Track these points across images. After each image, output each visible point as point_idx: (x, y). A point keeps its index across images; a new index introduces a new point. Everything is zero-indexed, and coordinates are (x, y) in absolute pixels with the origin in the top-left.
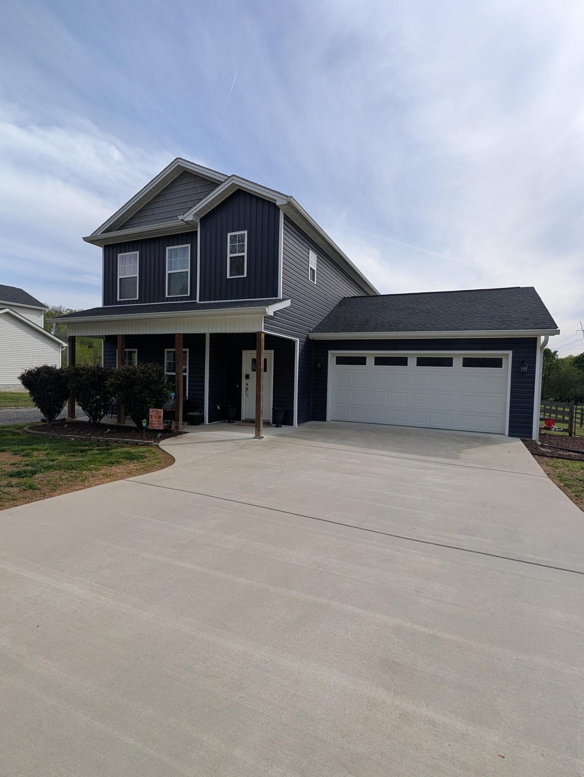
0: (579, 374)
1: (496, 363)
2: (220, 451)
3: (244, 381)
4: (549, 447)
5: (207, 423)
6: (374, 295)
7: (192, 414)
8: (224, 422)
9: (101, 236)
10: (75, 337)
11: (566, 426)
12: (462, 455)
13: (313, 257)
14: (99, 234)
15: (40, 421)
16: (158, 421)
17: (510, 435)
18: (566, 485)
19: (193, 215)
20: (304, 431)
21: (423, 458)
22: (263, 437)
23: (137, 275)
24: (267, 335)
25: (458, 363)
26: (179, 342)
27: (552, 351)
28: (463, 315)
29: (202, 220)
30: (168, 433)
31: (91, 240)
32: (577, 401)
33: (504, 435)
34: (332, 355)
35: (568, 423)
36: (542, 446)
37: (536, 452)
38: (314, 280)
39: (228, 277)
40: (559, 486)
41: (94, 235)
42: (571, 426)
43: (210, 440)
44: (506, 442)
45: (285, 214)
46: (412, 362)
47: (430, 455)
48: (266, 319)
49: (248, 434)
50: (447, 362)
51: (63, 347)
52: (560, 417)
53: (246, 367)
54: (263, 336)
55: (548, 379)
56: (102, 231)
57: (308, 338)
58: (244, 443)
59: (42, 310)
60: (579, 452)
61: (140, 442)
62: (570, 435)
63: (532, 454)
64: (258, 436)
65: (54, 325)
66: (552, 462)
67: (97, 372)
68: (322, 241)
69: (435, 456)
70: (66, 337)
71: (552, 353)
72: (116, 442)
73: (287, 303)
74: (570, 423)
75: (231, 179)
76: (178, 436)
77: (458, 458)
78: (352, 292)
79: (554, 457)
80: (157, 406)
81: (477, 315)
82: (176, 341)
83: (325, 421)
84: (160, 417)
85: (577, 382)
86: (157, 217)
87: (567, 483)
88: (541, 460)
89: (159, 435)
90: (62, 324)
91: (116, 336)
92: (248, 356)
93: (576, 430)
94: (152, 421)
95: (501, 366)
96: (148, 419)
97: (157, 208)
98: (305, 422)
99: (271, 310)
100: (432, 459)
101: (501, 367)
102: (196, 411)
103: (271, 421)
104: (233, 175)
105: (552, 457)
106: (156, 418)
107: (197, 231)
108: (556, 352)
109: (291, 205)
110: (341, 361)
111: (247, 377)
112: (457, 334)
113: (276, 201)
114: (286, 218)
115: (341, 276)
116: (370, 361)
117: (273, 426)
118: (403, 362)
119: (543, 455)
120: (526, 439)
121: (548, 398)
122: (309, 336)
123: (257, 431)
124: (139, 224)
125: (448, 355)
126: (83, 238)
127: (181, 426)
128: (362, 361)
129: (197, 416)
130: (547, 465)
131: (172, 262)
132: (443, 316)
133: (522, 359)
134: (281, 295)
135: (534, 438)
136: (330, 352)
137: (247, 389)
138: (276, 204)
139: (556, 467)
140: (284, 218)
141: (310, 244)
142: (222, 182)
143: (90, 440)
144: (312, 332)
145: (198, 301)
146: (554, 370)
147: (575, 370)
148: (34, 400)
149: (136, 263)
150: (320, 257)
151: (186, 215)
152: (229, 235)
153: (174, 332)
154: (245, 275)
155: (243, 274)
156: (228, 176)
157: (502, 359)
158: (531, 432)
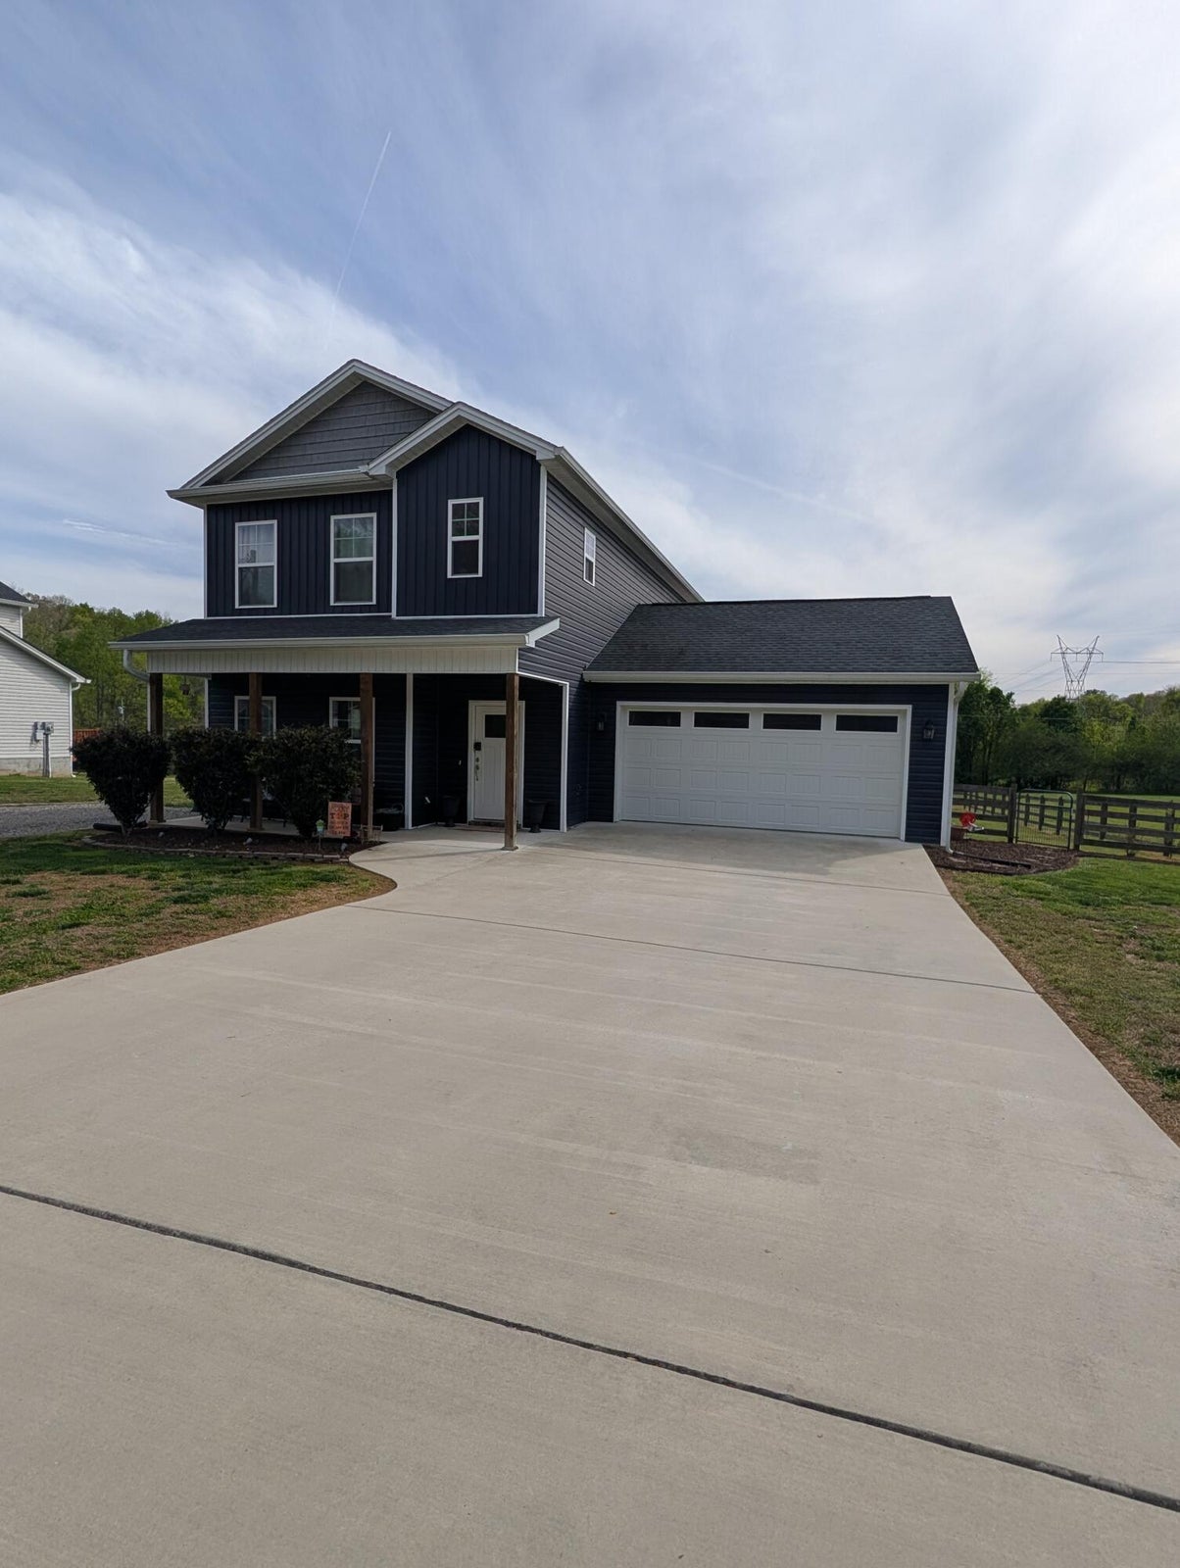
0: (1049, 734)
1: (888, 724)
2: (457, 869)
3: (472, 754)
4: (966, 857)
5: (410, 827)
6: (693, 601)
7: (386, 812)
8: (437, 825)
9: (198, 491)
10: (161, 674)
11: (1003, 826)
12: (831, 869)
13: (590, 538)
14: (197, 487)
15: (92, 827)
16: (343, 823)
17: (907, 840)
18: (972, 904)
19: (387, 465)
20: (581, 838)
21: (775, 874)
22: (517, 848)
23: (275, 564)
24: (522, 678)
25: (829, 723)
26: (367, 687)
27: (1005, 694)
28: (838, 644)
29: (399, 474)
30: (356, 843)
31: (182, 495)
32: (1047, 784)
33: (899, 838)
34: (623, 709)
35: (1007, 821)
36: (954, 855)
37: (942, 863)
38: (590, 579)
39: (449, 576)
40: (962, 906)
41: (188, 488)
42: (1011, 827)
43: (431, 853)
44: (901, 850)
45: (548, 474)
46: (756, 722)
47: (785, 870)
48: (522, 652)
49: (494, 844)
50: (812, 722)
51: (75, 685)
52: (998, 811)
53: (476, 729)
54: (517, 679)
55: (997, 745)
56: (203, 482)
57: (582, 680)
58: (489, 856)
59: (18, 607)
60: (1007, 864)
61: (316, 857)
62: (1010, 840)
63: (936, 866)
64: (509, 845)
65: (126, 653)
66: (960, 875)
67: (225, 740)
68: (605, 512)
69: (791, 870)
70: (146, 676)
71: (1003, 696)
72: (274, 858)
73: (554, 626)
74: (1010, 820)
75: (455, 409)
76: (373, 848)
77: (825, 873)
78: (653, 595)
79: (967, 870)
80: (338, 798)
81: (860, 645)
82: (362, 686)
83: (611, 821)
84: (346, 816)
85: (1047, 751)
86: (311, 461)
87: (975, 901)
88: (947, 875)
89: (344, 846)
90: (139, 652)
91: (246, 675)
92: (479, 712)
93: (1019, 834)
94: (332, 823)
95: (894, 729)
96: (326, 821)
97: (310, 444)
98: (579, 823)
99: (532, 639)
100: (787, 875)
101: (896, 731)
102: (389, 807)
103: (525, 822)
104: (459, 403)
105: (964, 870)
106: (338, 817)
107: (391, 491)
108: (1011, 694)
109: (561, 459)
110: (638, 719)
111: (478, 746)
112: (827, 677)
113: (535, 451)
114: (551, 480)
115: (634, 568)
116: (688, 720)
117: (526, 831)
118: (740, 721)
119: (952, 867)
120: (932, 845)
121: (997, 780)
122: (585, 677)
123: (508, 837)
124: (278, 471)
125: (813, 710)
126: (168, 491)
127: (370, 832)
128: (674, 719)
129: (393, 815)
130: (955, 880)
131: (342, 543)
132: (805, 646)
133: (926, 719)
134: (542, 612)
135: (943, 844)
136: (619, 704)
137: (477, 768)
138: (535, 457)
139: (967, 883)
140: (548, 480)
141: (586, 519)
142: (441, 412)
143: (224, 857)
144: (590, 669)
145: (394, 614)
146: (1007, 728)
147: (1043, 729)
148: (98, 789)
149: (273, 540)
150: (600, 538)
151: (372, 466)
152: (451, 503)
153: (357, 671)
154: (480, 575)
155: (477, 572)
156: (451, 402)
157: (896, 718)
158: (938, 835)
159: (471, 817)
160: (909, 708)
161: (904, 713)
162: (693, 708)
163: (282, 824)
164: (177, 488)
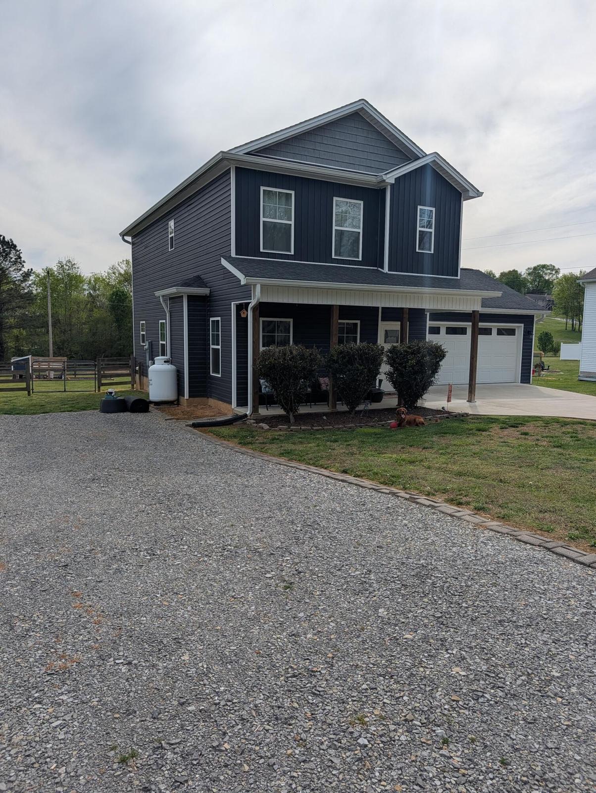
1: (511, 332)
9: (244, 158)
14: (241, 153)
17: (521, 383)
19: (395, 178)
23: (292, 223)
25: (495, 332)
39: (417, 250)
41: (233, 152)
50: (489, 332)
56: (246, 151)
64: (473, 400)
92: (383, 328)
101: (515, 335)
125: (489, 326)
133: (528, 330)
134: (459, 276)
135: (531, 383)
145: (386, 270)
151: (389, 176)
152: (419, 208)
154: (432, 252)
155: (431, 250)
157: (515, 329)
160: (523, 325)
161: (520, 328)
162: (445, 325)
164: (225, 151)
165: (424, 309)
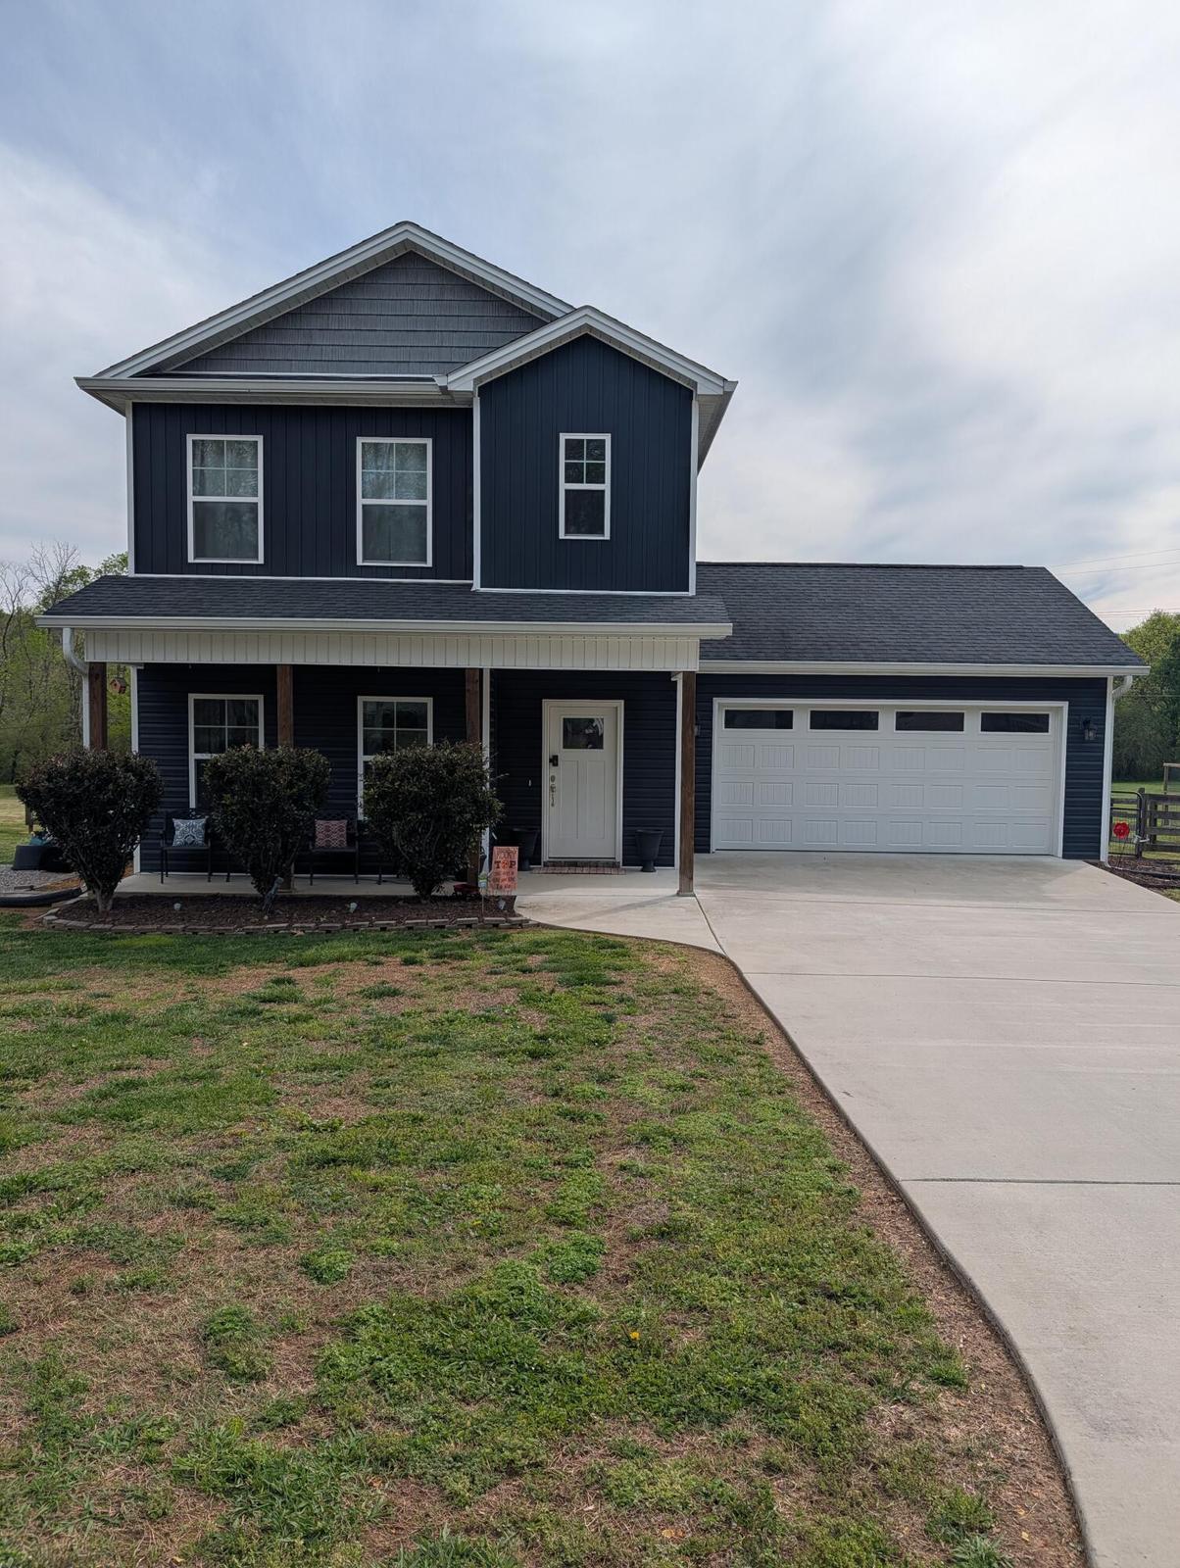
1: (1038, 723)
3: (547, 770)
9: (134, 384)
10: (105, 664)
14: (124, 377)
16: (508, 874)
17: (1064, 857)
19: (473, 380)
22: (693, 892)
23: (260, 501)
25: (972, 723)
29: (483, 390)
31: (98, 388)
33: (1056, 856)
34: (721, 709)
39: (562, 535)
41: (106, 377)
46: (887, 722)
53: (552, 738)
54: (694, 679)
56: (132, 373)
64: (688, 890)
75: (582, 315)
82: (468, 687)
83: (709, 852)
84: (512, 864)
89: (502, 904)
92: (555, 714)
94: (497, 873)
95: (1046, 729)
101: (1047, 731)
103: (619, 859)
104: (586, 307)
106: (504, 866)
107: (471, 411)
110: (734, 720)
111: (554, 760)
113: (696, 383)
116: (802, 721)
117: (626, 871)
118: (868, 721)
120: (1093, 861)
123: (685, 879)
125: (954, 707)
126: (75, 378)
128: (785, 720)
131: (376, 477)
133: (1084, 717)
134: (690, 590)
135: (1102, 860)
136: (715, 701)
137: (554, 789)
142: (554, 319)
145: (476, 583)
151: (451, 378)
152: (563, 437)
153: (462, 664)
154: (607, 536)
155: (602, 532)
156: (571, 307)
157: (1048, 715)
158: (1098, 850)
159: (545, 858)
160: (1065, 705)
161: (1058, 712)
163: (355, 881)
164: (90, 376)
165: (670, 672)
